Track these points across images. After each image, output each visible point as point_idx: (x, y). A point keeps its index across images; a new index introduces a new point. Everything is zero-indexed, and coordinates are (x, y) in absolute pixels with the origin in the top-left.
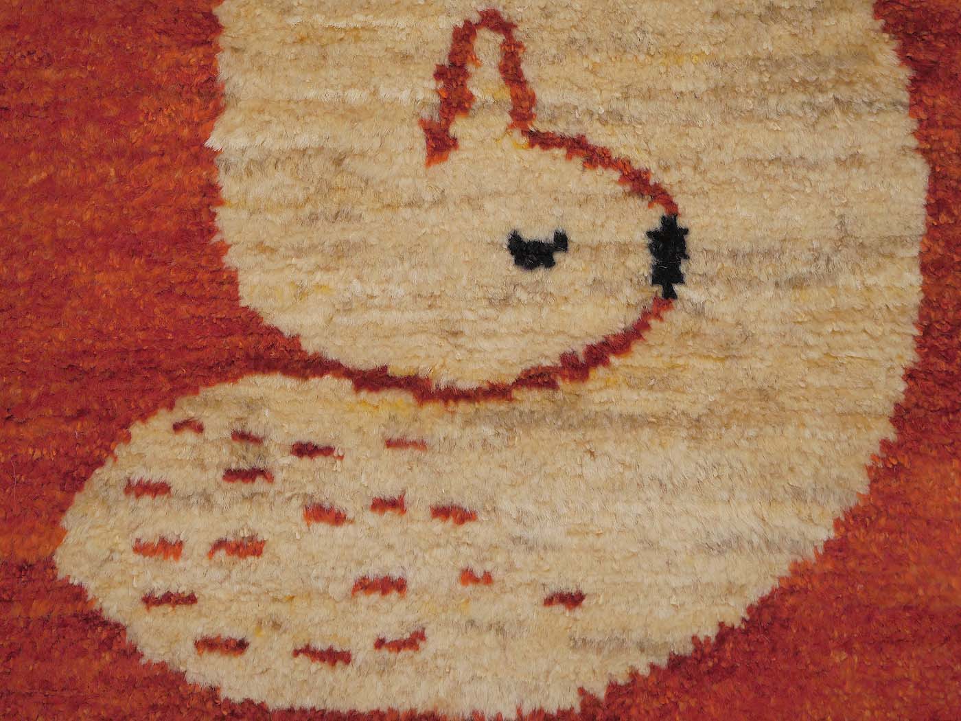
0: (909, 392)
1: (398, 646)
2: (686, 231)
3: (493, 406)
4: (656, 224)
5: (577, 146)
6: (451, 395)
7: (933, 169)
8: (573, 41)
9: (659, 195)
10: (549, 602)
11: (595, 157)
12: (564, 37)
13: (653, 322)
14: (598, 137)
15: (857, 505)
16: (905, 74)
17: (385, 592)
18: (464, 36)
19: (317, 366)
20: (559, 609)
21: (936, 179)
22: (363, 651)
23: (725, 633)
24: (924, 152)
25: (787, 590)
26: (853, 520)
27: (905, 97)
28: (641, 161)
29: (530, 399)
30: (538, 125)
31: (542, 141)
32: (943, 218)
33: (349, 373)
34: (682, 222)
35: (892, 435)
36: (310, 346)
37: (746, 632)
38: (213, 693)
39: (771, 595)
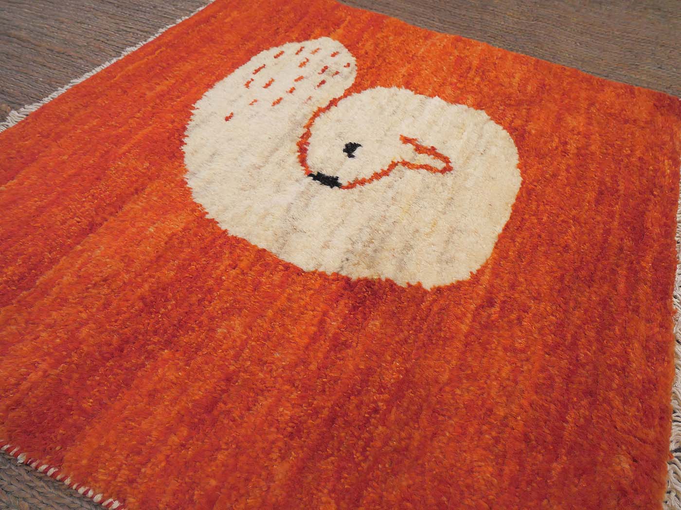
0: (219, 229)
1: (249, 83)
2: (332, 187)
3: (306, 122)
4: (340, 181)
5: (385, 173)
6: (316, 115)
7: (304, 272)
8: (428, 188)
9: (351, 186)
10: (232, 114)
11: (377, 176)
12: (432, 186)
13: (303, 168)
14: (384, 179)
15: (192, 196)
16: (354, 277)
17: (267, 84)
18: (446, 160)
19: (348, 93)
20: (228, 115)
21: (299, 272)
22: (253, 77)
23: (182, 143)
24: (314, 273)
25: (181, 165)
26: (188, 192)
27: (344, 273)
28: (367, 186)
29: (302, 131)
30: (400, 167)
31: (393, 165)
32: (281, 267)
33: (340, 99)
34: (336, 188)
35: (207, 217)
36: (355, 95)
37: (178, 148)
38: (268, 49)
39: (183, 160)
